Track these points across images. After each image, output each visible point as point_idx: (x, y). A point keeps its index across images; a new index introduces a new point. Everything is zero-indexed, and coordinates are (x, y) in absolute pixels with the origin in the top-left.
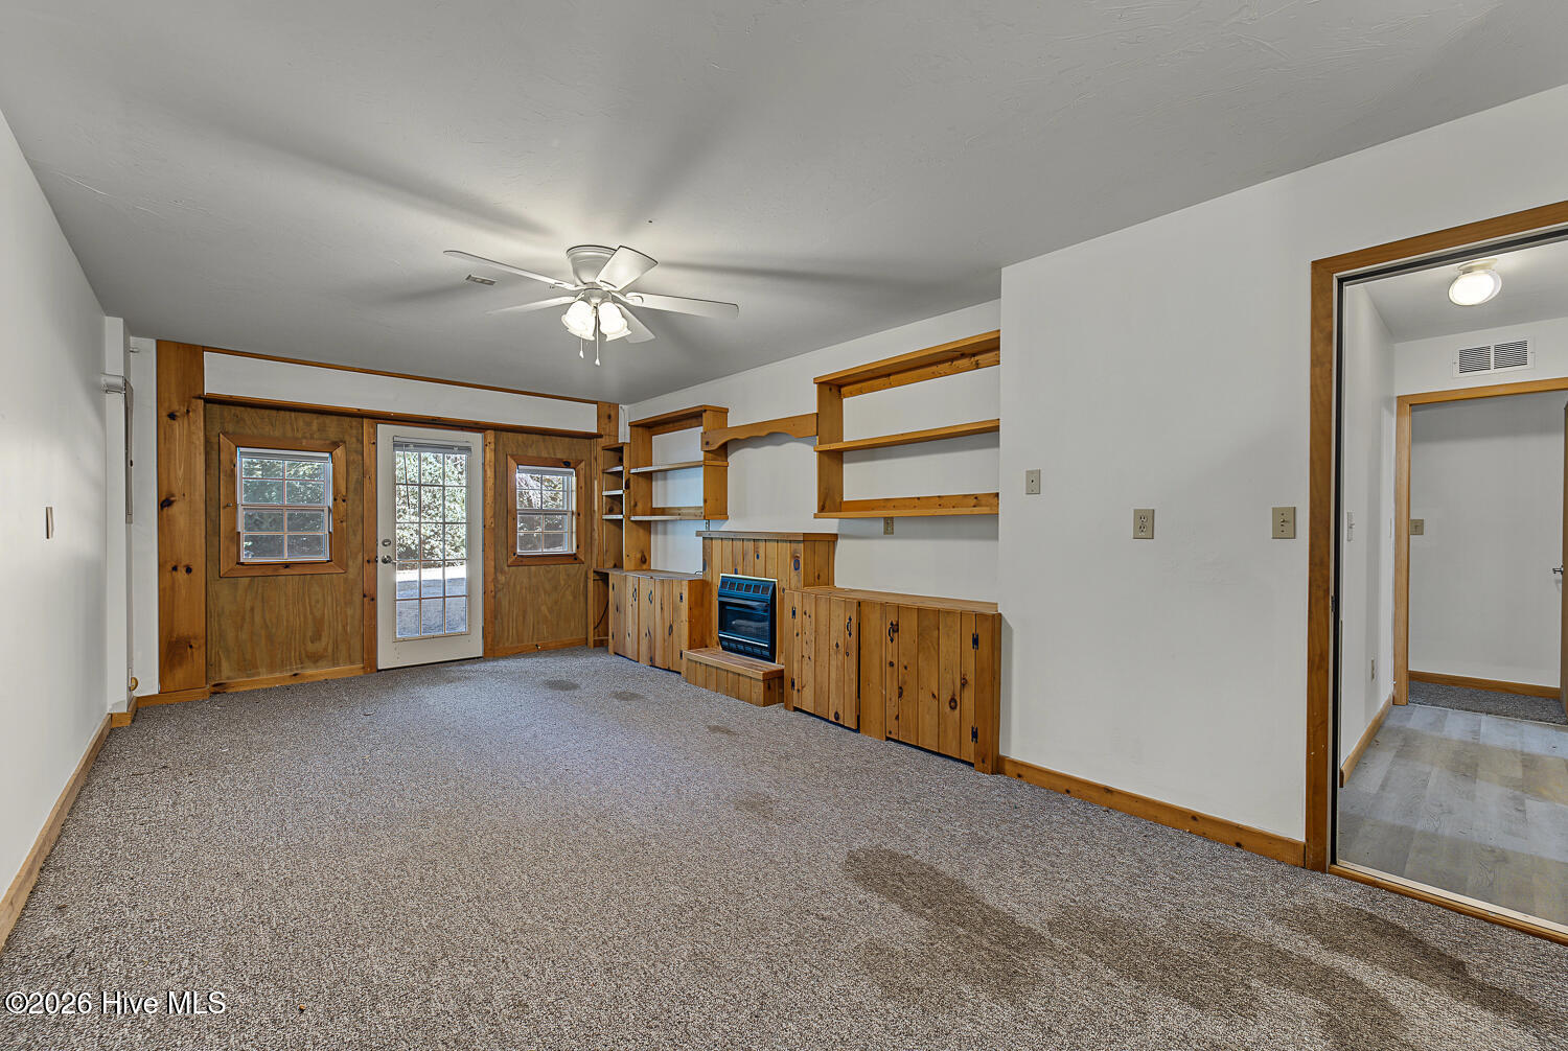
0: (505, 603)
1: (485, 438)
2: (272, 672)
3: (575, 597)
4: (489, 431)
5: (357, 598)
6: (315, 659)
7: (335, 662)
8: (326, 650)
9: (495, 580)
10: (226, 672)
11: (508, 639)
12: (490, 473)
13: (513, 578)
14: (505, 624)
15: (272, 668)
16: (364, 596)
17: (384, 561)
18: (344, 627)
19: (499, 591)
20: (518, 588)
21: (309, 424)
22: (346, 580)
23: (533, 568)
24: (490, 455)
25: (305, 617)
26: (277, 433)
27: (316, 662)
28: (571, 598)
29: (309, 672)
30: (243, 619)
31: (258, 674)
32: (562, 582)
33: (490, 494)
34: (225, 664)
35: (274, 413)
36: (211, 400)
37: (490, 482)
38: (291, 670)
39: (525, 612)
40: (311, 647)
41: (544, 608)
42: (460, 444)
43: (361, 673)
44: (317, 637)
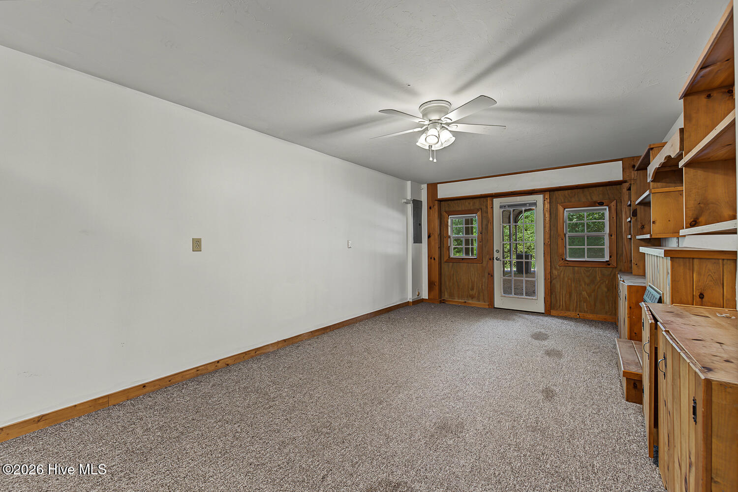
0: (558, 286)
1: (544, 197)
2: (459, 299)
3: (608, 290)
4: (546, 193)
5: (486, 275)
6: (472, 297)
7: (479, 300)
8: (475, 294)
9: (551, 273)
10: (446, 296)
11: (560, 306)
12: (547, 215)
13: (562, 273)
14: (558, 298)
15: (459, 298)
16: (489, 274)
17: (497, 260)
18: (482, 286)
19: (554, 279)
20: (566, 279)
21: (469, 203)
22: (482, 267)
23: (576, 268)
24: (547, 206)
25: (469, 280)
26: (460, 209)
27: (472, 298)
28: (605, 289)
29: (470, 302)
30: (451, 277)
31: (454, 299)
32: (598, 279)
33: (548, 225)
34: (446, 293)
35: (459, 201)
36: (441, 201)
37: (548, 219)
38: (464, 300)
39: (570, 294)
40: (471, 292)
41: (584, 293)
42: (530, 202)
43: (487, 307)
44: (472, 289)
